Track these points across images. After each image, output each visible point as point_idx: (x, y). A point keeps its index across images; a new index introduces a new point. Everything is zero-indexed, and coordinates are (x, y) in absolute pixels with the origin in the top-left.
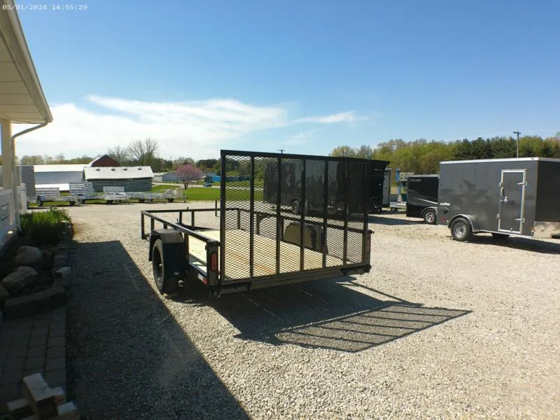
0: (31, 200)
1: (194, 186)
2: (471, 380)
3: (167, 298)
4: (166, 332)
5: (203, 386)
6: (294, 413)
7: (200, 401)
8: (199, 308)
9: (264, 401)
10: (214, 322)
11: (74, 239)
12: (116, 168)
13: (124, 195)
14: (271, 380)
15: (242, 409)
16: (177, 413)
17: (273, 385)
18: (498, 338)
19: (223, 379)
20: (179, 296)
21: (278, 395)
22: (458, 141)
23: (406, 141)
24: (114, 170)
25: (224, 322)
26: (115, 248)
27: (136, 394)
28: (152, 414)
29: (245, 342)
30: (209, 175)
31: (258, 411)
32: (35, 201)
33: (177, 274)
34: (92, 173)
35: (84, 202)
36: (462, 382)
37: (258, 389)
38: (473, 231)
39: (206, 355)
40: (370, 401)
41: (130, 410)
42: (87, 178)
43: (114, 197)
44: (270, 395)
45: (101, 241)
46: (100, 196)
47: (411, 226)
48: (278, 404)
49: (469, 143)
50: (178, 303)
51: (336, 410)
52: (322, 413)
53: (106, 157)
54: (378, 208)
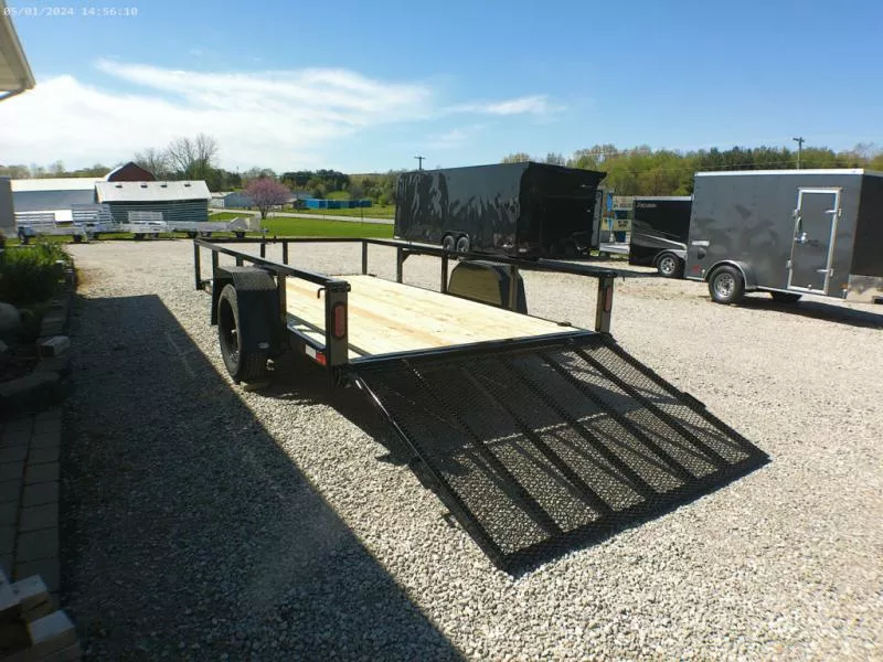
0: (9, 232)
1: (277, 214)
2: (822, 539)
3: (246, 389)
4: (250, 452)
5: (330, 557)
6: (518, 610)
7: (327, 588)
8: (308, 408)
9: (455, 587)
10: (336, 432)
11: (78, 292)
12: (148, 183)
13: (163, 225)
14: (461, 543)
15: (414, 605)
16: (284, 616)
17: (466, 553)
18: (841, 463)
19: (368, 541)
20: (269, 387)
21: (479, 573)
22: (701, 151)
23: (620, 148)
24: (145, 187)
25: (356, 432)
26: (150, 306)
27: (199, 576)
28: (234, 620)
29: (399, 468)
30: (302, 197)
31: (445, 607)
32: (15, 236)
33: (265, 346)
34: (110, 192)
35: (96, 237)
36: (807, 542)
37: (439, 561)
38: (746, 288)
39: (330, 494)
40: (654, 583)
41: (188, 611)
42: (101, 200)
43: (147, 229)
44: (464, 575)
45: (125, 295)
46: (124, 227)
47: (640, 280)
48: (483, 591)
49: (720, 155)
50: (268, 399)
51: (597, 603)
52: (571, 609)
53: (131, 165)
54: (585, 250)
